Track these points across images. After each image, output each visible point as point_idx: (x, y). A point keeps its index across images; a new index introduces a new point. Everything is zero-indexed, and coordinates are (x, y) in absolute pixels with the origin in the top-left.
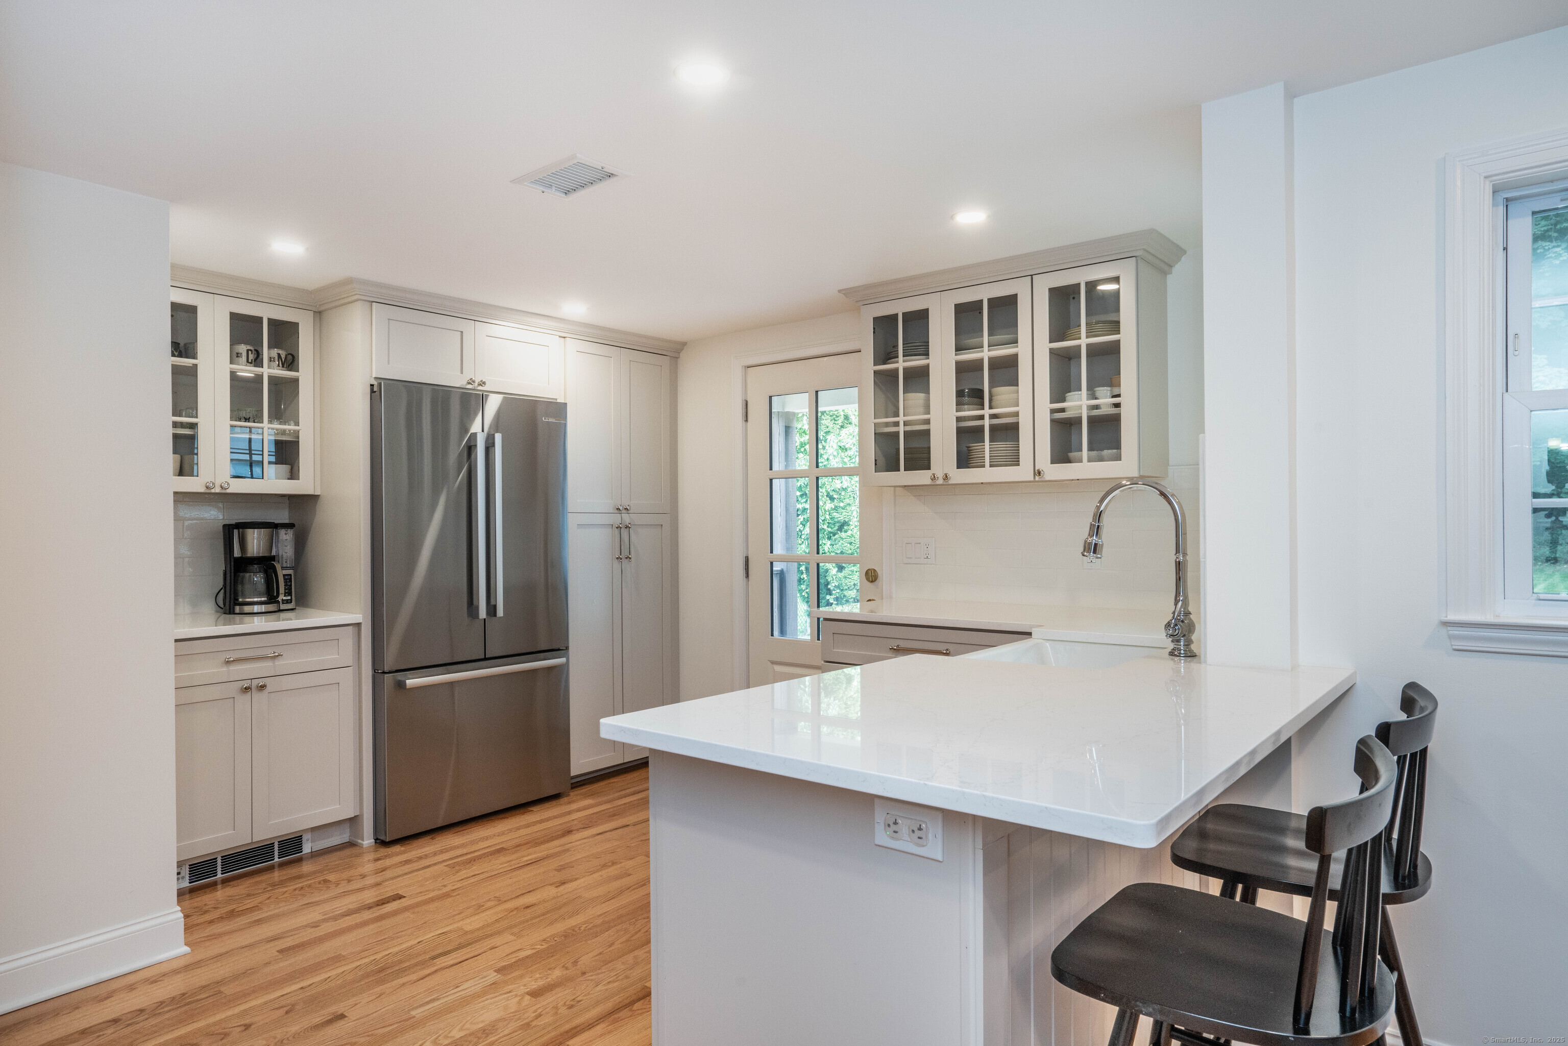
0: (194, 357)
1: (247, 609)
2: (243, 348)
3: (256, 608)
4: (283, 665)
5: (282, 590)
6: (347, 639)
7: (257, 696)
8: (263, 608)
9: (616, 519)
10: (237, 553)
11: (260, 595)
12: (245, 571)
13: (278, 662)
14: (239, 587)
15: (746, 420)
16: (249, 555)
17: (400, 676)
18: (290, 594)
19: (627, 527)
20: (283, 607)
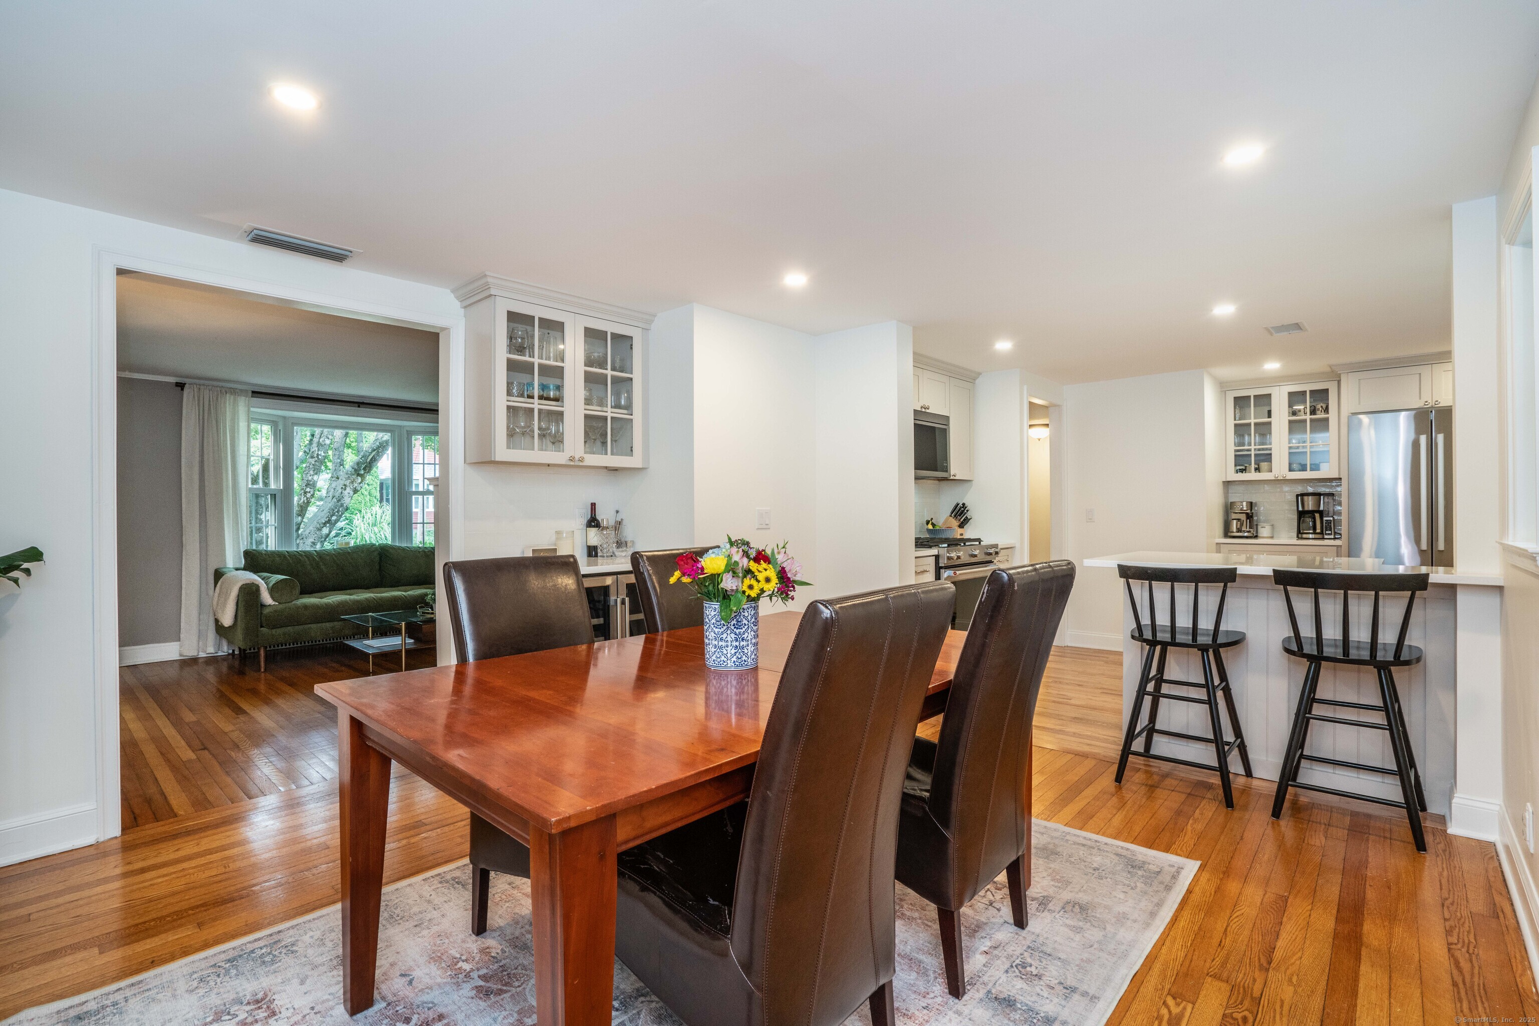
1: (1304, 536)
18: (1331, 530)
20: (1326, 537)
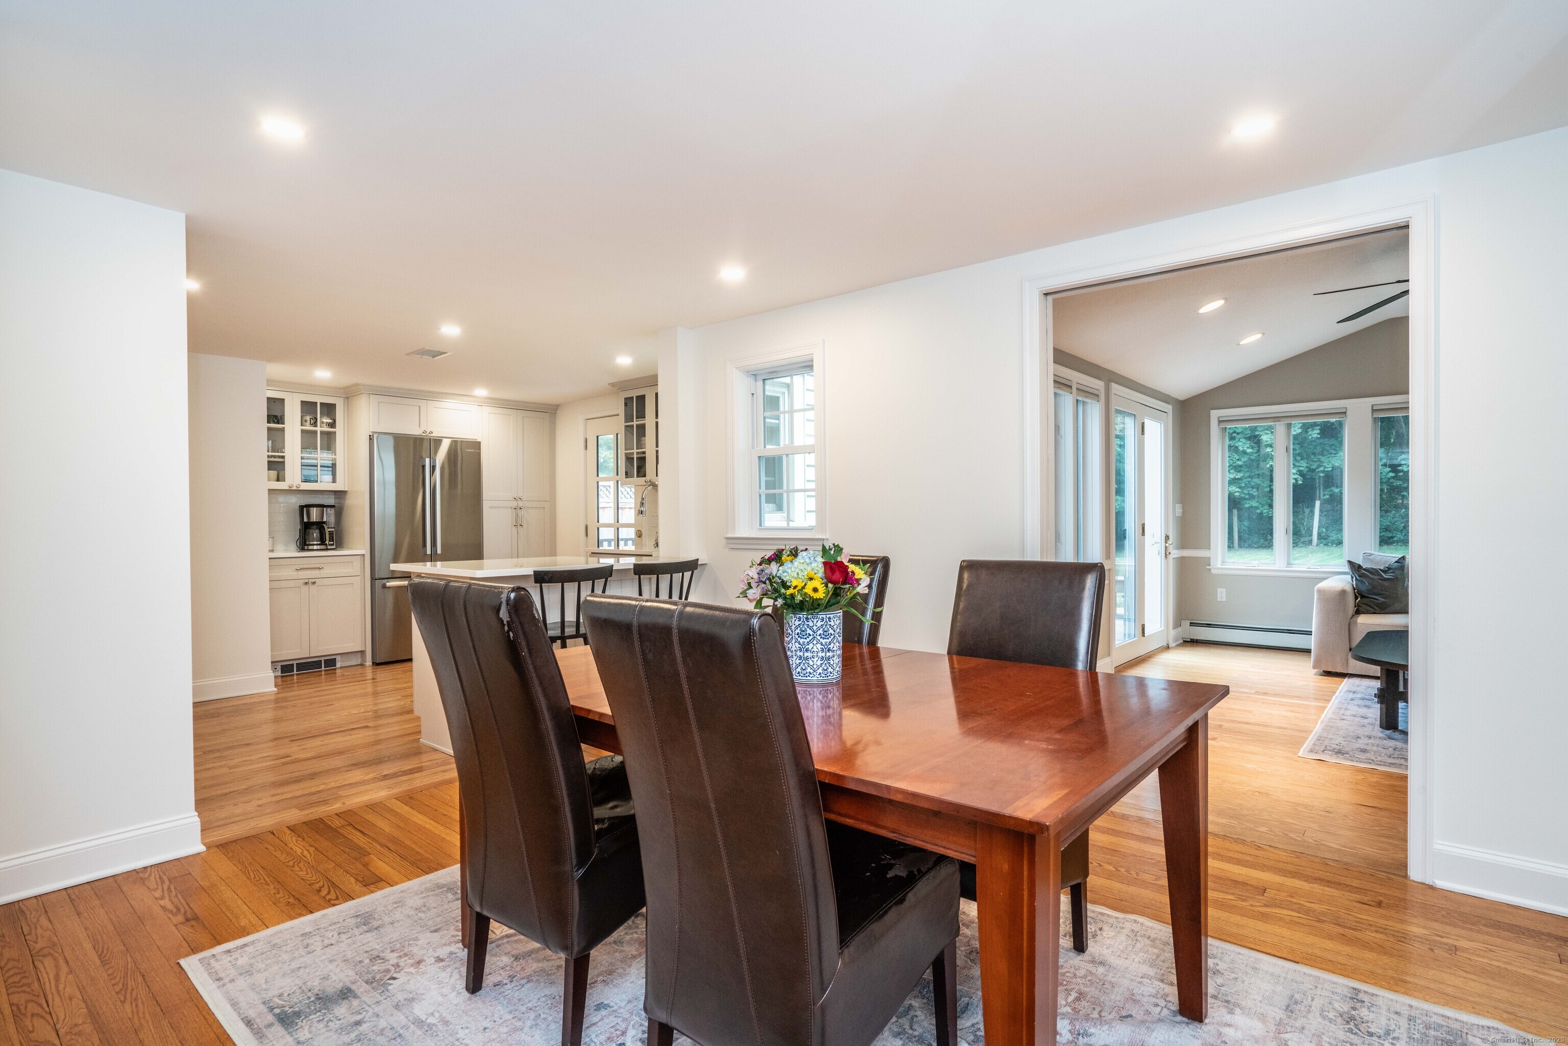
0: (283, 423)
2: (308, 418)
3: (315, 547)
4: (323, 573)
5: (327, 538)
6: (357, 562)
7: (312, 587)
8: (319, 547)
9: (514, 504)
10: (305, 520)
11: (317, 541)
12: (310, 529)
13: (322, 571)
14: (307, 537)
15: (586, 449)
16: (312, 521)
17: (384, 581)
19: (521, 508)
